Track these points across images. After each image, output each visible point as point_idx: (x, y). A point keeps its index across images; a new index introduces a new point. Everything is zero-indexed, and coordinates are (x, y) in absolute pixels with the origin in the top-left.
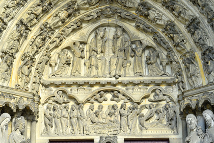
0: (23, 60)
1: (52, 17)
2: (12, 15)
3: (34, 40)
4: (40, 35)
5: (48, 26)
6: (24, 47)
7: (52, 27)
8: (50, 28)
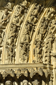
0: (36, 44)
1: (47, 13)
2: (20, 20)
3: (39, 30)
4: (42, 26)
5: (46, 19)
6: (34, 36)
7: (49, 19)
8: (47, 20)
